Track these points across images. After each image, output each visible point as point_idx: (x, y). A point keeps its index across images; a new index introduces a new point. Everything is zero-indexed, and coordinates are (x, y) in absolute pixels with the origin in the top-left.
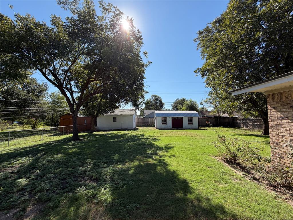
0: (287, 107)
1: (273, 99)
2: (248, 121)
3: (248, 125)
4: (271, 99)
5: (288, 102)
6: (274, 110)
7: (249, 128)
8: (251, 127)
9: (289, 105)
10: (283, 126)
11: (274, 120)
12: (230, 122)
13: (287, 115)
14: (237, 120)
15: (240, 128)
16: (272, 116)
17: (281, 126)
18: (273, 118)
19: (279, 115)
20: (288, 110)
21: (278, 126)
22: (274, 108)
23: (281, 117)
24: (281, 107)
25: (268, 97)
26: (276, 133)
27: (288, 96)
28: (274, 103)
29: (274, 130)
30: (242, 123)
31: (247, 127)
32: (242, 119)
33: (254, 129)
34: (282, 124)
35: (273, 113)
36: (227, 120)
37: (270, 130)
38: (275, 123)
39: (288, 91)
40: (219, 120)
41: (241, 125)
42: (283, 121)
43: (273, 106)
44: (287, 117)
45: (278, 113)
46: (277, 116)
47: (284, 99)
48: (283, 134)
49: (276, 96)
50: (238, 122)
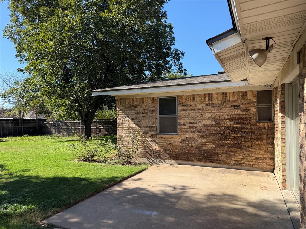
0: (128, 109)
1: (121, 103)
2: (61, 124)
3: (61, 130)
4: (119, 102)
5: (129, 106)
6: (121, 111)
7: (61, 134)
8: (65, 133)
9: (129, 108)
10: (126, 123)
11: (120, 119)
12: (37, 127)
13: (128, 115)
14: (47, 125)
15: (52, 135)
16: (119, 115)
17: (124, 123)
18: (119, 117)
19: (124, 115)
20: (129, 112)
21: (122, 123)
22: (121, 109)
23: (125, 117)
24: (125, 109)
25: (117, 101)
26: (121, 128)
27: (129, 102)
28: (121, 106)
29: (120, 127)
30: (54, 129)
31: (59, 133)
32: (54, 123)
33: (67, 135)
34: (125, 121)
35: (119, 113)
36: (32, 125)
37: (117, 126)
38: (121, 121)
39: (130, 98)
40: (22, 126)
41: (52, 130)
42: (126, 119)
43: (120, 108)
44: (128, 117)
45: (123, 113)
46: (122, 116)
47: (127, 104)
48: (125, 129)
49: (122, 101)
50: (48, 127)
